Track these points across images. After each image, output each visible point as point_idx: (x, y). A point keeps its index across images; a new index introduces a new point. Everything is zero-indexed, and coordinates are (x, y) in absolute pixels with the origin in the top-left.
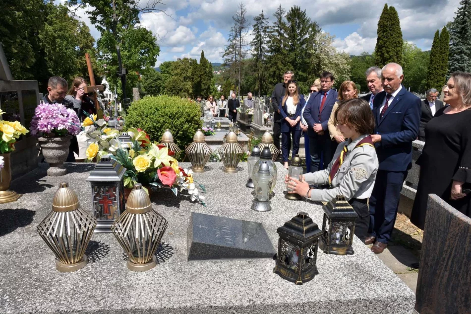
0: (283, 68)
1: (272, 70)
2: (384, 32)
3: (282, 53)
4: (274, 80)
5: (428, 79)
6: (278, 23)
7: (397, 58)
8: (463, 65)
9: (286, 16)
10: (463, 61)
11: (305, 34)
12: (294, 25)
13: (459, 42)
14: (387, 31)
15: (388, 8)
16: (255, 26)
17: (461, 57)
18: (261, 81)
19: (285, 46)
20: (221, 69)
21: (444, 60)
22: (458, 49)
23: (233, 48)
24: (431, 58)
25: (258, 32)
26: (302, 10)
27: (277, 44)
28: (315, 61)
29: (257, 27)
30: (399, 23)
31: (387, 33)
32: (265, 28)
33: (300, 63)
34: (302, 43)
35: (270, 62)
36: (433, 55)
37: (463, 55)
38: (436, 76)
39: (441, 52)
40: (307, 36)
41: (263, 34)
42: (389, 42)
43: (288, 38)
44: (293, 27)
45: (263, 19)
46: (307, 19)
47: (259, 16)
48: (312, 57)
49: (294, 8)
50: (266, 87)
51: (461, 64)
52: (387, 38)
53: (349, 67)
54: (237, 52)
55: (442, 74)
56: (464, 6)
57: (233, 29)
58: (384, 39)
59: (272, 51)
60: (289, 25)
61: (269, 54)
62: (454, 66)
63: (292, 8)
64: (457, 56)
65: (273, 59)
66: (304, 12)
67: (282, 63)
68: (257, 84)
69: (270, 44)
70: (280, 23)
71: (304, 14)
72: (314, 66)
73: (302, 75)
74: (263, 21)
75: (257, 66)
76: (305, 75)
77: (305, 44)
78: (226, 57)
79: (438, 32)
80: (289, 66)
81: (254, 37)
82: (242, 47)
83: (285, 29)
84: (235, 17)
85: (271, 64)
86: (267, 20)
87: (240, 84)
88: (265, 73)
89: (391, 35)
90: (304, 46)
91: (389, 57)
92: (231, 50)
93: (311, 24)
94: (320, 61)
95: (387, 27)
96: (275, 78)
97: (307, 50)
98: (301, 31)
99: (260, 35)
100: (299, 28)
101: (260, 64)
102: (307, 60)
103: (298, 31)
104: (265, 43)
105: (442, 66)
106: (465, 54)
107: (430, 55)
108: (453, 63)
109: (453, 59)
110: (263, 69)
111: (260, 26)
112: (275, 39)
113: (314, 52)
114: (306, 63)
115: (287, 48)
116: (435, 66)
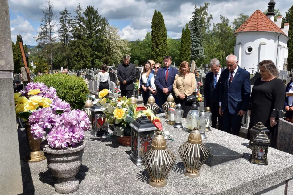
0: (84, 50)
1: (76, 51)
2: (156, 27)
3: (82, 39)
4: (78, 58)
5: (181, 57)
6: (78, 17)
7: (165, 44)
8: (198, 49)
9: (84, 13)
10: (198, 47)
11: (98, 26)
12: (90, 19)
13: (194, 35)
14: (157, 27)
15: (157, 12)
16: (61, 18)
17: (196, 44)
18: (68, 59)
19: (84, 34)
20: (31, 50)
21: (188, 45)
22: (194, 39)
23: (44, 34)
24: (182, 44)
25: (64, 23)
26: (95, 9)
27: (79, 33)
28: (106, 45)
29: (62, 19)
30: (164, 22)
31: (157, 28)
32: (69, 20)
33: (96, 46)
34: (97, 32)
35: (74, 45)
36: (183, 43)
37: (197, 43)
38: (185, 55)
39: (187, 41)
40: (100, 27)
41: (67, 25)
42: (159, 34)
43: (86, 28)
44: (89, 21)
45: (67, 13)
46: (99, 15)
47: (63, 11)
48: (104, 42)
49: (89, 7)
50: (73, 64)
51: (197, 48)
52: (157, 31)
53: (130, 49)
54: (48, 38)
55: (188, 54)
56: (194, 15)
57: (43, 20)
58: (156, 32)
59: (75, 37)
60: (86, 19)
61: (73, 40)
62: (193, 49)
63: (88, 7)
64: (194, 44)
65: (77, 43)
66: (97, 11)
67: (83, 46)
68: (65, 62)
69: (73, 33)
70: (80, 17)
71: (96, 11)
72: (106, 48)
73: (98, 55)
74: (67, 15)
75: (64, 48)
76: (100, 54)
77: (98, 33)
78: (39, 41)
79: (184, 29)
80: (88, 48)
81: (61, 26)
82: (51, 34)
83: (84, 22)
84: (45, 11)
85: (75, 47)
86: (70, 15)
87: (52, 61)
88: (71, 53)
89: (160, 30)
90: (98, 34)
91: (160, 43)
92: (42, 35)
93: (102, 20)
94: (110, 45)
95: (157, 24)
96: (79, 57)
97: (100, 37)
98: (95, 24)
99: (65, 25)
100: (93, 21)
101: (67, 47)
102: (101, 44)
103: (93, 24)
104: (69, 32)
105: (188, 49)
106: (198, 42)
107: (181, 43)
108: (193, 48)
109: (193, 45)
110: (69, 51)
111: (65, 19)
112: (77, 29)
113: (105, 38)
114: (100, 46)
115: (86, 36)
116: (184, 49)
